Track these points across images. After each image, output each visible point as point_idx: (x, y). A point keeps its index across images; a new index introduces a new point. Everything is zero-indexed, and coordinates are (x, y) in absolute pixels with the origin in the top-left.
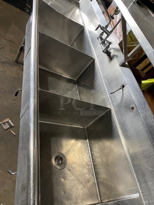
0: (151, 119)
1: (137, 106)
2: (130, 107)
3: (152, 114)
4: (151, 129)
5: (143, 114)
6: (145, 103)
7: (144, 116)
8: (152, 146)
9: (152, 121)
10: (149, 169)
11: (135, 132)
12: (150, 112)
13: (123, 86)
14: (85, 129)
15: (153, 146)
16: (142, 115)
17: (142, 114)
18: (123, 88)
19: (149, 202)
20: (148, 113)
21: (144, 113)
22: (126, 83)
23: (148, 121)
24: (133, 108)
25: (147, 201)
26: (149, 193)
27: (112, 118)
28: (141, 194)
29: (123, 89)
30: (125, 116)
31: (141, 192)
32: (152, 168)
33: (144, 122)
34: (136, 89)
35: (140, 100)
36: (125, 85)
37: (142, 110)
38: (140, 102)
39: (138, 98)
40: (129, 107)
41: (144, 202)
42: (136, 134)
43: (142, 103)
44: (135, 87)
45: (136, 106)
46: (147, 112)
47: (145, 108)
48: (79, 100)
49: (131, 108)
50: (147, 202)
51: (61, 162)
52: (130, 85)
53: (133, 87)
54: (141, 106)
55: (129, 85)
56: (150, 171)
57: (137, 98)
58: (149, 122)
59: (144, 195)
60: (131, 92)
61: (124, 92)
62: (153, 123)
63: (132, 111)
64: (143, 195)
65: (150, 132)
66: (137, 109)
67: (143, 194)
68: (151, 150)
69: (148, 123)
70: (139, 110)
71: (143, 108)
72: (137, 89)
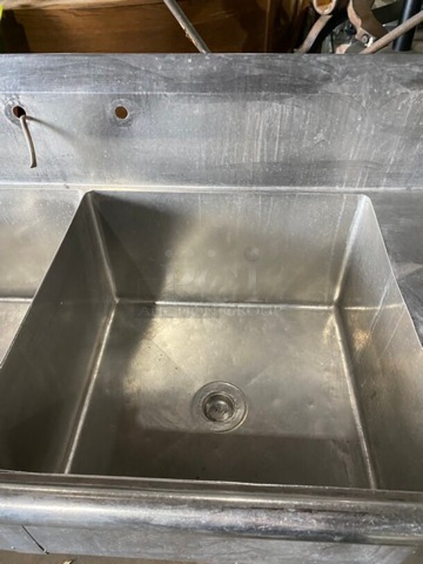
0: (182, 68)
1: (121, 93)
2: (111, 119)
3: (164, 57)
4: (215, 81)
5: (157, 84)
6: (115, 62)
7: (163, 84)
8: (266, 102)
9: (191, 69)
10: (318, 141)
11: (203, 137)
12: (157, 59)
13: (20, 111)
14: (120, 302)
15: (267, 100)
16: (157, 90)
17: (155, 86)
18: (27, 114)
19: (387, 177)
20: (160, 68)
21: (154, 80)
22: (11, 95)
23: (186, 79)
24: (121, 112)
25: (383, 180)
26: (370, 168)
27: (123, 197)
28: (364, 189)
29: (31, 119)
30: (138, 150)
31: (357, 189)
32: (322, 130)
33: (187, 93)
34: (51, 69)
35: (100, 72)
36: (17, 104)
37: (141, 82)
38: (107, 76)
39: (88, 76)
40: (111, 122)
41: (381, 189)
42: (210, 140)
43: (112, 71)
44: (40, 69)
45: (119, 96)
46: (151, 70)
47: (136, 69)
48: (31, 300)
49: (118, 119)
50: (385, 180)
51: (222, 403)
52: (22, 84)
53: (36, 76)
54: (124, 78)
55: (23, 87)
56: (324, 140)
57: (88, 79)
58: (189, 78)
59: (367, 182)
60: (54, 92)
61: (43, 117)
62: (196, 67)
63: (130, 120)
64: (366, 186)
65: (224, 90)
66: (129, 98)
67: (364, 185)
68: (276, 110)
69: (194, 82)
70: (137, 93)
71: (136, 77)
72: (52, 65)
